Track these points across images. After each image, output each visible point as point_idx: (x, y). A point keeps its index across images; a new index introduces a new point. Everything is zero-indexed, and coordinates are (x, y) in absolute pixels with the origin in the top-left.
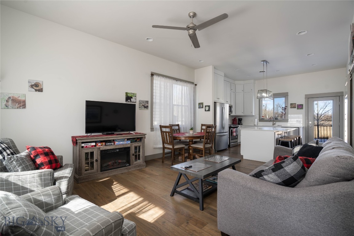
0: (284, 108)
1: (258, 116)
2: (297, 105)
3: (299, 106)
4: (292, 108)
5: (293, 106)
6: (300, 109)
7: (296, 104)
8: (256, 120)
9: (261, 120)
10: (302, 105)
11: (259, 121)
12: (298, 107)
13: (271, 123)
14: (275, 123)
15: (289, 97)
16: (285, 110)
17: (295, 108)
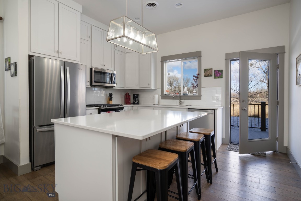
0: (196, 77)
1: (159, 90)
2: (214, 71)
3: (217, 73)
4: (206, 76)
5: (208, 72)
6: (218, 78)
7: (212, 69)
8: (156, 96)
9: (165, 97)
10: (221, 71)
11: (162, 99)
12: (215, 74)
13: (176, 102)
14: (182, 101)
15: (202, 58)
16: (196, 80)
17: (211, 76)
